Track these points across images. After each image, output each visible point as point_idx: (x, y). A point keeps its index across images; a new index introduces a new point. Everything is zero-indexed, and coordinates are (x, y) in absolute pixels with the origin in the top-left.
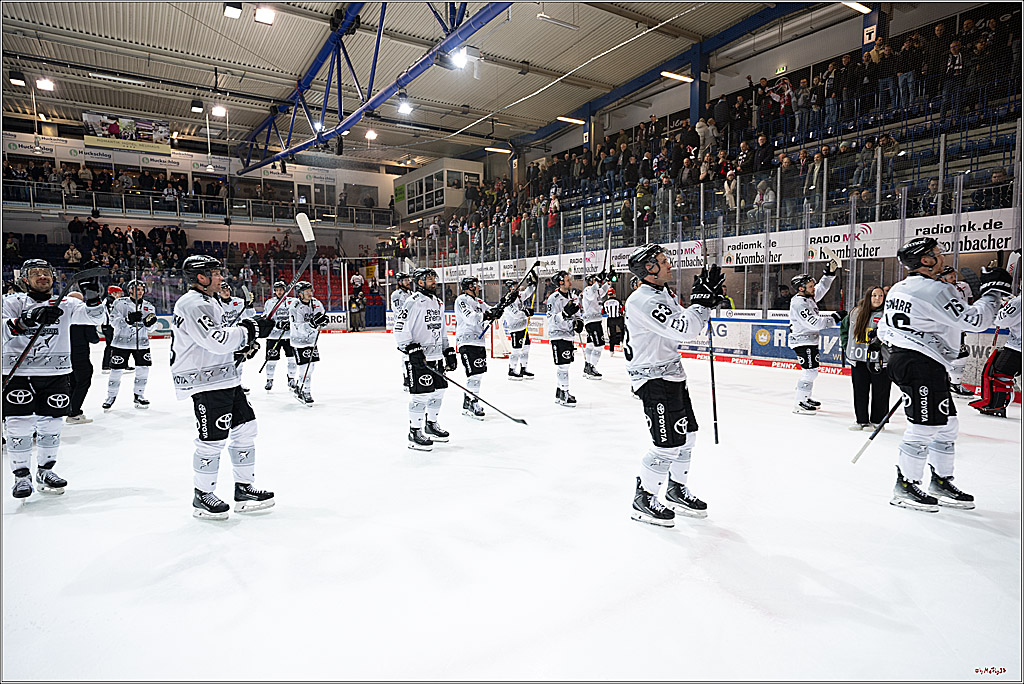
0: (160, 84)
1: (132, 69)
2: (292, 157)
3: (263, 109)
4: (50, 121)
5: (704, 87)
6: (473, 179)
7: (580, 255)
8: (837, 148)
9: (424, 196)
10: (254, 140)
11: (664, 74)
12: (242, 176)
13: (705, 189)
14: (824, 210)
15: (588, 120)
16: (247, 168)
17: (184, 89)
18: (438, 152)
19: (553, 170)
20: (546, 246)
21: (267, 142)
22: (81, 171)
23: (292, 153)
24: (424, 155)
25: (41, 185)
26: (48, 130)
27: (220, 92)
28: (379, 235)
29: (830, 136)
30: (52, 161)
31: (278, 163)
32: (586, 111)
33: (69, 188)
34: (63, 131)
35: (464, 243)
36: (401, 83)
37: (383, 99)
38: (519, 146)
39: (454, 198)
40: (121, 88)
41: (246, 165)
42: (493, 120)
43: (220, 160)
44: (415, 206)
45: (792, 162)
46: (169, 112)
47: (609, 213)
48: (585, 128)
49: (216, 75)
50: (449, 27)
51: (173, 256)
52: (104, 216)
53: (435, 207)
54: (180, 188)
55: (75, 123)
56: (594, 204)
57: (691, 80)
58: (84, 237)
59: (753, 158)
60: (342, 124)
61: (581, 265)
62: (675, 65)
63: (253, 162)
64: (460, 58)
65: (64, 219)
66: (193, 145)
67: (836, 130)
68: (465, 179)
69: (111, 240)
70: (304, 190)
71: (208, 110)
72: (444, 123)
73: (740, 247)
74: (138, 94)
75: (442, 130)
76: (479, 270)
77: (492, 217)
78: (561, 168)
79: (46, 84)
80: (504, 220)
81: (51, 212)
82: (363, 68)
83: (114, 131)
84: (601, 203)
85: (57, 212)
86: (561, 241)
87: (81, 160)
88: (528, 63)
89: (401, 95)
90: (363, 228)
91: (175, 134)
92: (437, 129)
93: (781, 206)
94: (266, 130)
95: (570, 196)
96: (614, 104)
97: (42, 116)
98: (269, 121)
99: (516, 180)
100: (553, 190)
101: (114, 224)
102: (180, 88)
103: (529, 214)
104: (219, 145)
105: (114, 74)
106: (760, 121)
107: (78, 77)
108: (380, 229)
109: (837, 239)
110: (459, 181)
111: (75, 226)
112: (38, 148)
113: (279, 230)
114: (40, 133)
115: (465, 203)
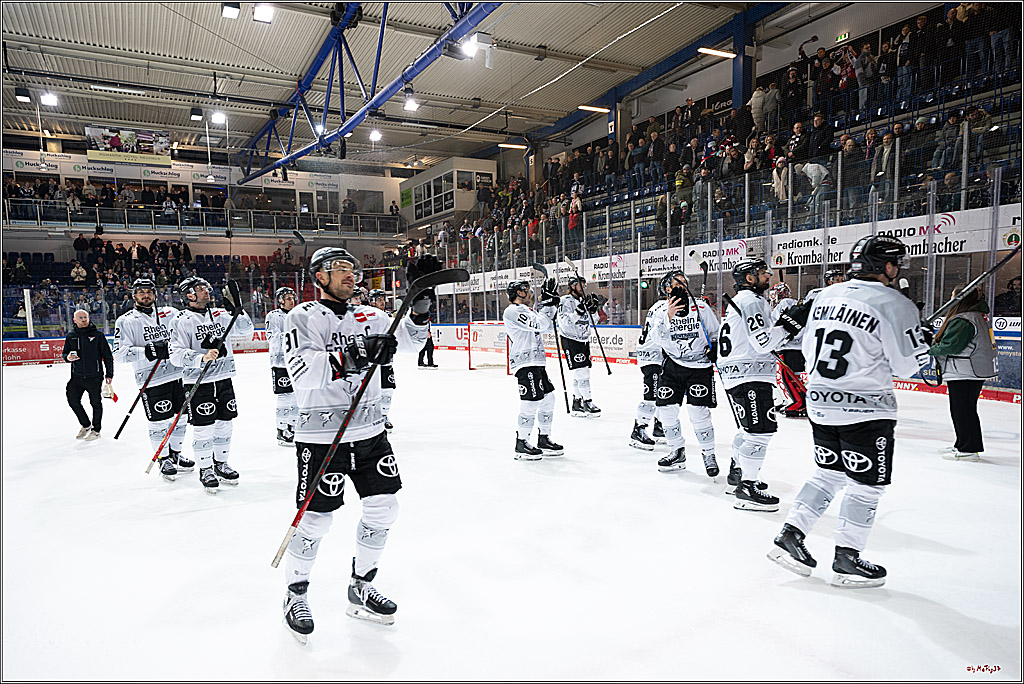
0: (160, 93)
1: (132, 80)
2: (293, 164)
3: (262, 113)
4: (54, 137)
5: (749, 63)
6: (486, 179)
7: (605, 260)
8: (912, 126)
9: (432, 199)
10: (254, 147)
11: (701, 50)
12: (242, 186)
13: (750, 180)
14: (896, 199)
15: (613, 108)
16: (248, 177)
17: (183, 97)
18: (447, 151)
19: (573, 166)
20: (566, 250)
21: (268, 148)
22: (85, 187)
23: (293, 159)
24: (431, 155)
25: (47, 203)
26: (52, 146)
27: (219, 98)
28: (384, 243)
29: (904, 112)
30: (57, 178)
31: (279, 171)
32: (612, 97)
33: (73, 204)
34: (67, 147)
35: (476, 249)
36: (406, 78)
37: (388, 95)
38: (535, 140)
39: (464, 200)
40: (122, 99)
41: (247, 173)
42: (506, 113)
43: (221, 170)
44: (423, 211)
45: (856, 145)
46: (168, 121)
47: (638, 211)
48: (610, 117)
49: (215, 80)
50: (458, 12)
51: (175, 272)
52: (108, 233)
53: (444, 212)
54: (181, 201)
55: (77, 138)
56: (620, 201)
57: (733, 56)
58: (89, 255)
59: (808, 141)
60: (345, 125)
61: (606, 271)
62: (714, 39)
63: (253, 170)
64: (470, 47)
65: (69, 237)
66: (192, 155)
67: (910, 104)
68: (476, 180)
69: (115, 258)
70: (306, 198)
71: (207, 118)
72: (453, 120)
73: (793, 244)
74: (138, 105)
75: (452, 126)
76: (493, 279)
77: (506, 220)
78: (583, 162)
79: (50, 99)
80: (520, 222)
81: (57, 229)
82: (366, 65)
83: (116, 145)
84: (628, 200)
85: (63, 230)
86: (583, 244)
87: (84, 175)
88: (545, 47)
89: (407, 90)
90: (368, 236)
91: (176, 144)
92: (446, 126)
93: (842, 196)
94: (267, 136)
95: (594, 194)
96: (643, 88)
97: (46, 132)
98: (270, 127)
99: (532, 178)
100: (574, 188)
101: (118, 240)
102: (179, 96)
103: (548, 216)
104: (219, 153)
105: (114, 84)
106: (817, 98)
107: (80, 91)
108: (386, 237)
109: (911, 232)
110: (471, 183)
111: (80, 243)
112: (43, 165)
113: (281, 241)
114: (45, 149)
115: (476, 205)
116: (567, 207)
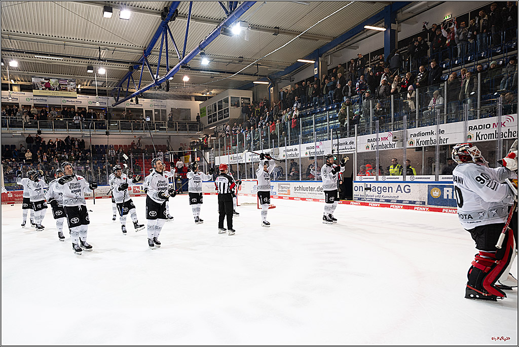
0: (71, 59)
1: (56, 52)
2: (142, 95)
3: (125, 68)
4: (16, 83)
5: (393, 33)
6: (247, 101)
7: (313, 144)
8: (488, 66)
9: (217, 113)
10: (121, 86)
11: (366, 27)
12: (115, 107)
14: (478, 108)
15: (317, 60)
16: (118, 103)
17: (83, 60)
18: (225, 86)
19: (295, 92)
20: (291, 139)
21: (128, 87)
22: (32, 109)
23: (141, 92)
24: (216, 88)
25: (12, 118)
26: (15, 88)
27: (102, 60)
28: (191, 137)
29: (483, 58)
30: (17, 105)
31: (134, 99)
32: (316, 55)
33: (26, 119)
34: (23, 88)
35: (241, 140)
36: (201, 47)
37: (192, 56)
38: (274, 79)
39: (235, 113)
40: (51, 62)
41: (117, 101)
42: (257, 65)
43: (103, 99)
44: (212, 119)
45: (456, 77)
46: (75, 73)
47: (331, 117)
48: (315, 65)
49: (100, 51)
50: (229, 11)
51: (78, 154)
52: (43, 133)
53: (224, 119)
54: (82, 116)
55: (28, 83)
56: (321, 112)
57: (385, 29)
58: (34, 145)
59: (427, 76)
60: (169, 73)
61: (313, 150)
62: (373, 21)
63: (121, 98)
64: (237, 29)
65: (24, 136)
66: (88, 91)
67: (487, 55)
68: (241, 101)
69: (49, 148)
70: (149, 113)
71: (96, 71)
72: (228, 69)
73: (419, 134)
74: (60, 65)
75: (227, 73)
76: (250, 156)
77: (258, 123)
78: (301, 92)
79: (14, 63)
80: (265, 125)
81: (17, 132)
82: (180, 41)
83: (48, 87)
84: (326, 111)
85: (20, 132)
86: (300, 136)
87: (32, 103)
88: (278, 28)
89: (202, 54)
90: (182, 133)
91: (79, 86)
92: (224, 72)
93: (447, 106)
94: (127, 80)
95: (306, 108)
96: (334, 49)
97: (12, 80)
98: (129, 75)
99: (272, 100)
100: (295, 105)
101: (49, 137)
102: (81, 60)
103: (281, 120)
104: (102, 90)
105: (47, 55)
106: (432, 52)
107: (30, 58)
108: (192, 133)
109: (488, 126)
110: (238, 103)
111: (29, 139)
112: (10, 98)
113: (135, 137)
114: (11, 90)
115: (241, 116)
116: (291, 115)
